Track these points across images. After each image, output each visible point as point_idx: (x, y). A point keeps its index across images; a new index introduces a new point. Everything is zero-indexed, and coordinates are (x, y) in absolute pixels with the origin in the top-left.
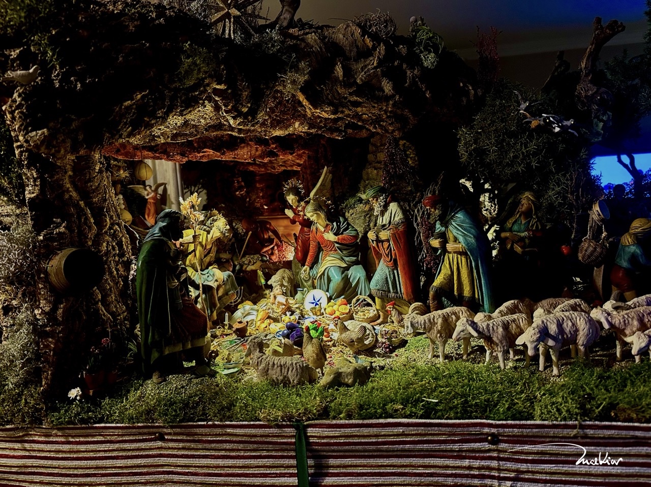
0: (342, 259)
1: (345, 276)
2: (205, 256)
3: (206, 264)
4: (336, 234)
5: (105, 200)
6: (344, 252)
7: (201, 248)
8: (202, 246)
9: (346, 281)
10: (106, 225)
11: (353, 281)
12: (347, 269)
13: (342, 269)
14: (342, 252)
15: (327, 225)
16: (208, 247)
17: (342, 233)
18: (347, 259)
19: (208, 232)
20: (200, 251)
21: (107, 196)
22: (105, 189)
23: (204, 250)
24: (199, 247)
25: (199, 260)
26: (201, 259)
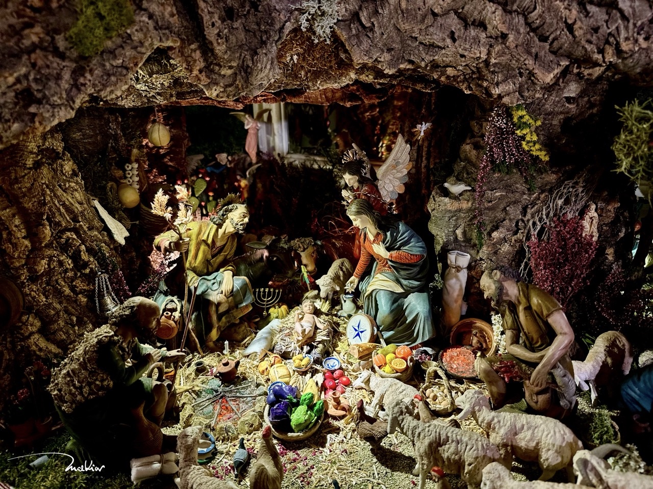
0: (398, 281)
1: (398, 306)
2: (213, 257)
3: (215, 266)
4: (389, 249)
5: (45, 204)
6: (402, 273)
7: (207, 247)
8: (207, 245)
9: (398, 313)
10: (45, 237)
11: (408, 315)
12: (405, 295)
13: (395, 296)
14: (398, 272)
15: (378, 234)
16: (219, 244)
17: (399, 249)
18: (405, 282)
19: (220, 226)
20: (204, 252)
21: (48, 198)
22: (43, 190)
23: (212, 249)
24: (203, 247)
25: (203, 263)
26: (207, 260)
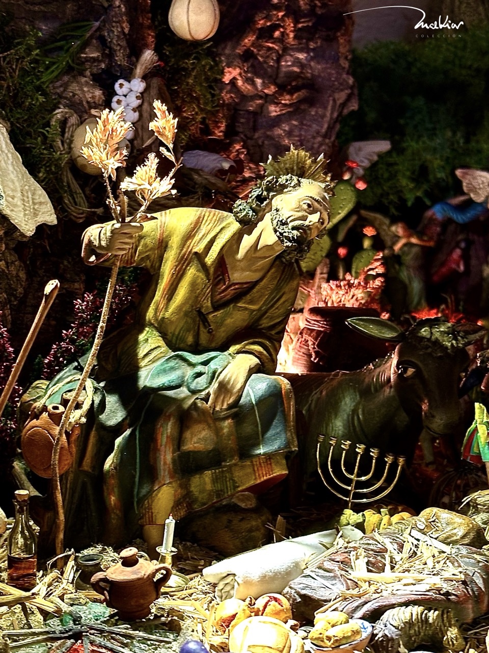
23: (215, 285)
24: (192, 272)
25: (186, 314)
26: (200, 312)
